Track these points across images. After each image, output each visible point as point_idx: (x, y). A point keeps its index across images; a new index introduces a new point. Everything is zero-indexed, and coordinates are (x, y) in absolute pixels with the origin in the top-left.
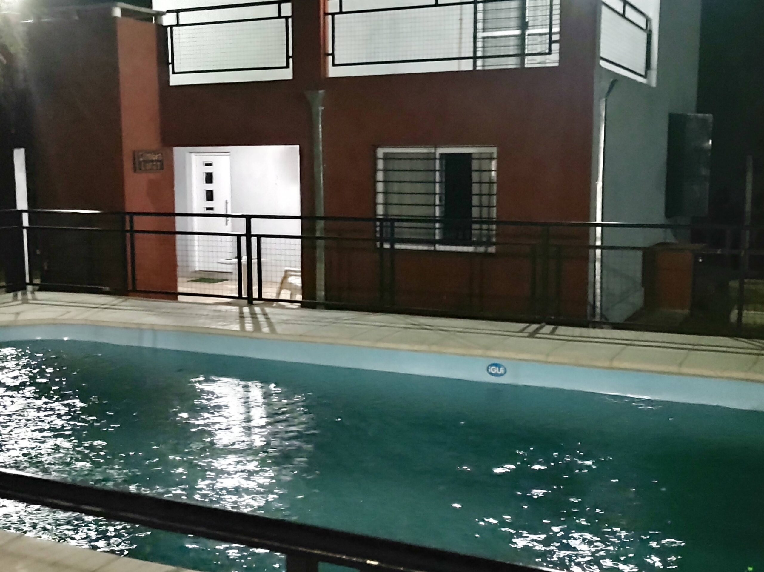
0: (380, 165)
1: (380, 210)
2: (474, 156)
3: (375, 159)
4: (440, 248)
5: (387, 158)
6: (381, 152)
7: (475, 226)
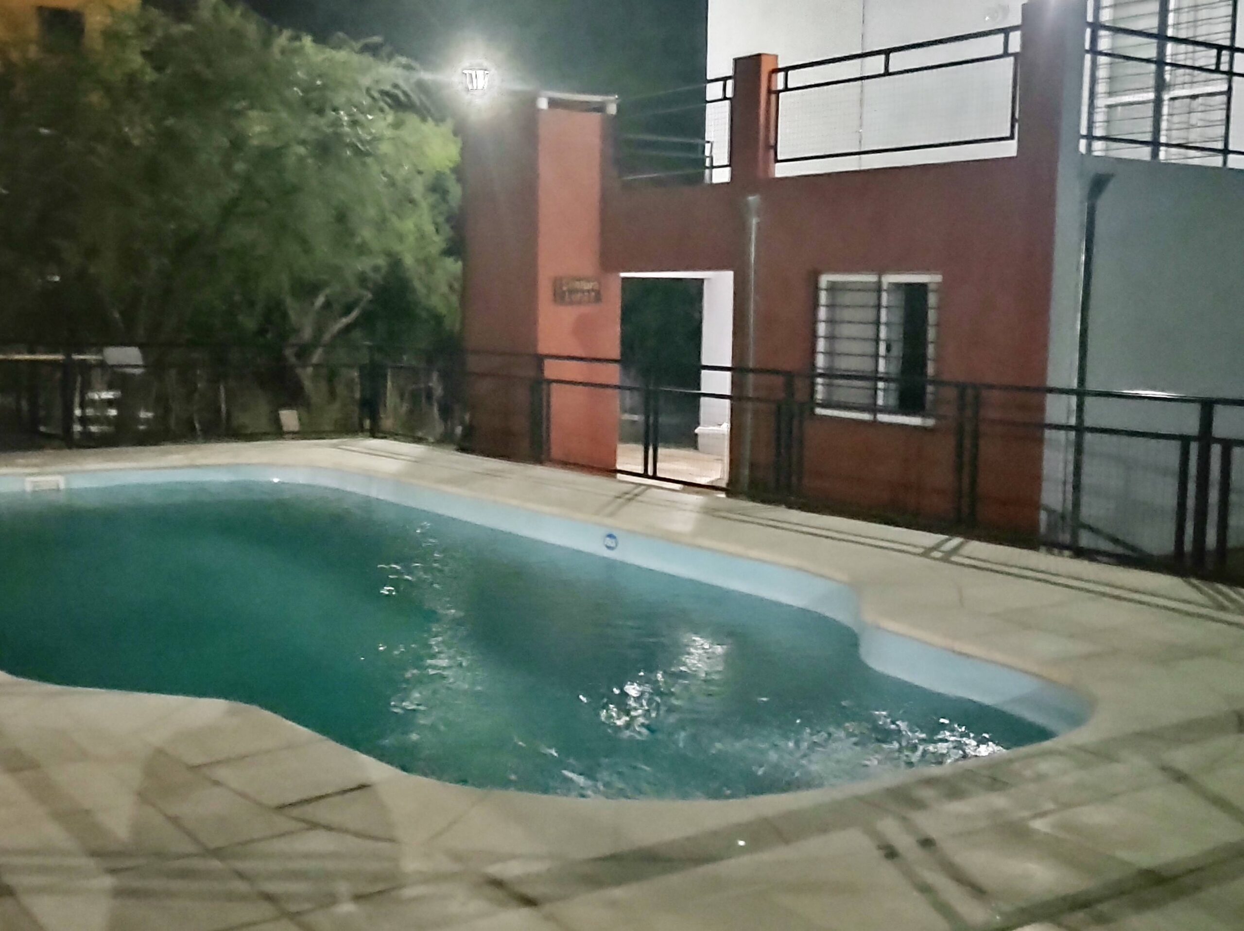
0: (823, 297)
1: (821, 361)
2: (931, 287)
3: (816, 289)
4: (883, 418)
5: (833, 288)
6: (825, 280)
7: (930, 389)
